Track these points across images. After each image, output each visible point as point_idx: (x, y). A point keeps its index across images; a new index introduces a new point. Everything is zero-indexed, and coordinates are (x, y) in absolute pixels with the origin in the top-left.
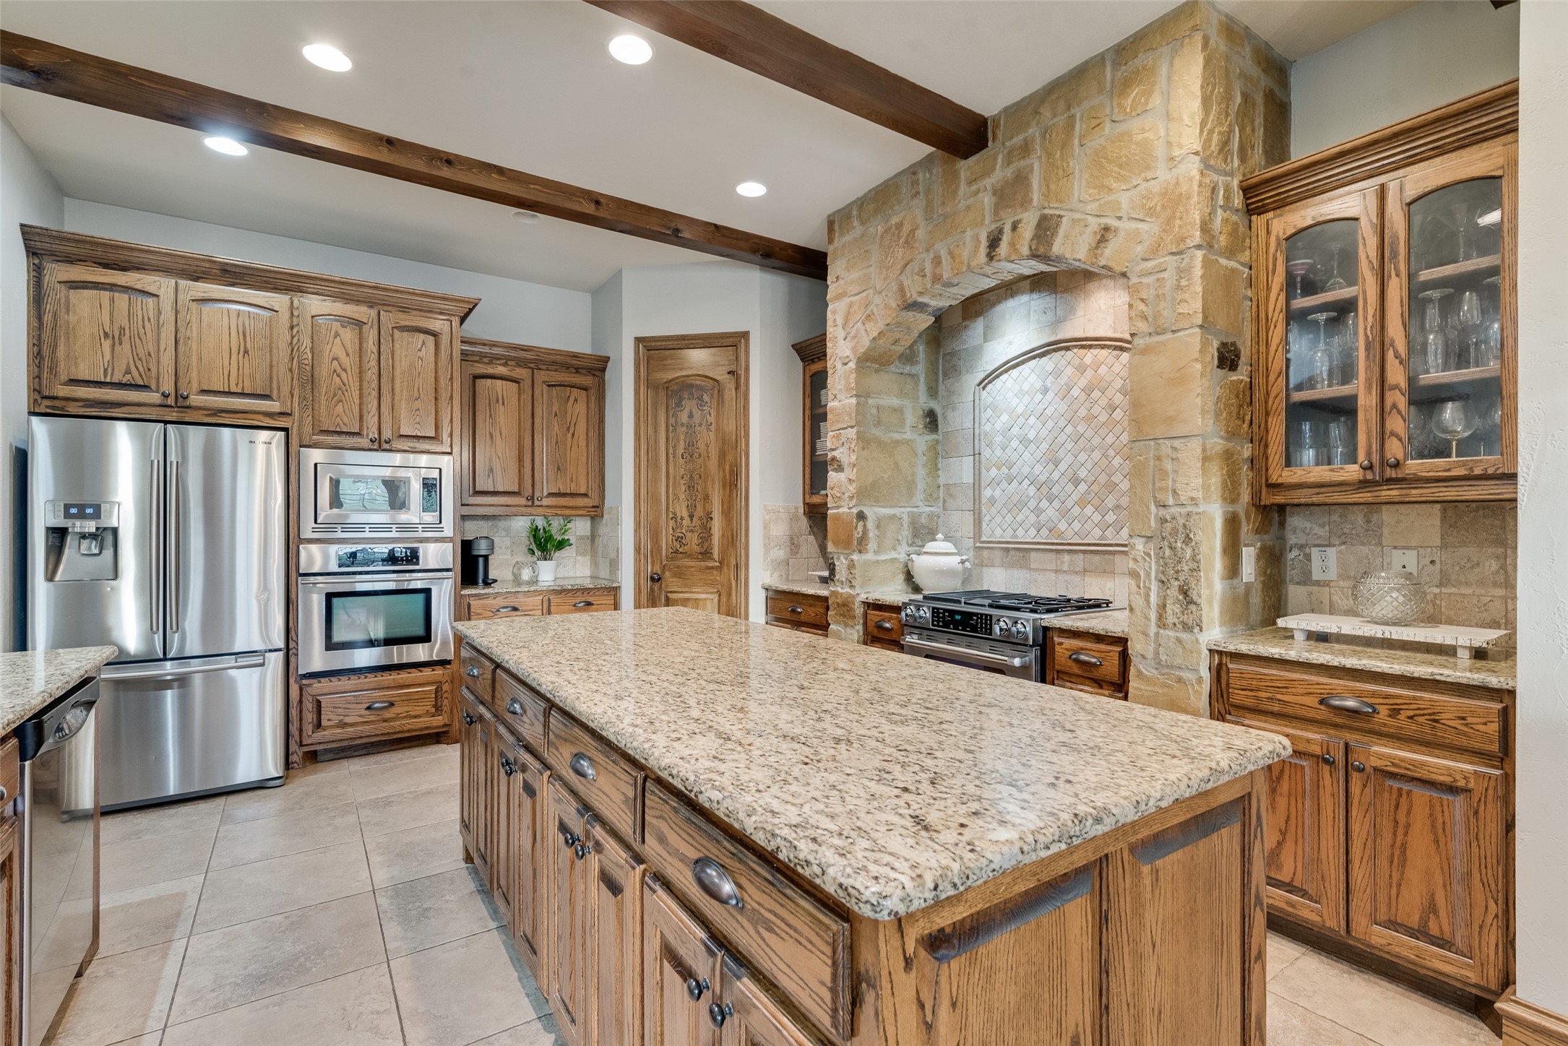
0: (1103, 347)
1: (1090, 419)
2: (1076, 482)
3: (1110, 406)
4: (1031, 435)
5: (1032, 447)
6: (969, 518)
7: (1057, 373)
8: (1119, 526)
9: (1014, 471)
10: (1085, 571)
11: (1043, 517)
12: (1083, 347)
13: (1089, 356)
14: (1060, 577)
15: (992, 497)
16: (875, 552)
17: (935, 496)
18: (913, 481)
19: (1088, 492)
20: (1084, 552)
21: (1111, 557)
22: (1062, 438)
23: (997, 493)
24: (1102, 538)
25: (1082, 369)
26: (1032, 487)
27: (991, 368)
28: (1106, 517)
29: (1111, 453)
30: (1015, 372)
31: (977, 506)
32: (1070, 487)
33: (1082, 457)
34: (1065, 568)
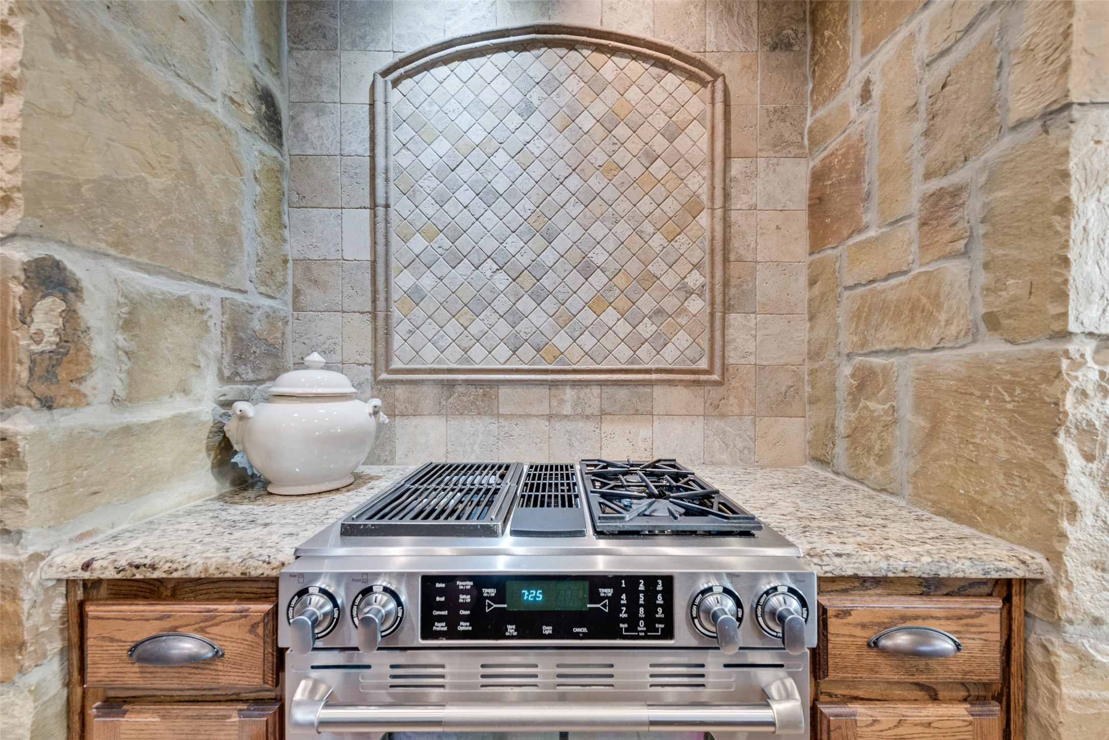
0: (637, 56)
1: (611, 169)
2: (587, 270)
3: (647, 154)
4: (501, 184)
5: (501, 206)
6: (362, 327)
7: (549, 84)
8: (661, 341)
9: (464, 243)
10: (603, 413)
11: (524, 327)
12: (599, 49)
13: (610, 67)
14: (558, 425)
15: (416, 289)
16: (115, 400)
17: (280, 279)
18: (233, 229)
19: (608, 288)
20: (601, 383)
21: (647, 390)
22: (561, 195)
23: (427, 281)
24: (632, 360)
25: (597, 87)
26: (501, 275)
27: (410, 49)
28: (640, 328)
29: (648, 228)
30: (464, 68)
31: (381, 304)
32: (575, 279)
33: (598, 230)
34: (567, 410)
